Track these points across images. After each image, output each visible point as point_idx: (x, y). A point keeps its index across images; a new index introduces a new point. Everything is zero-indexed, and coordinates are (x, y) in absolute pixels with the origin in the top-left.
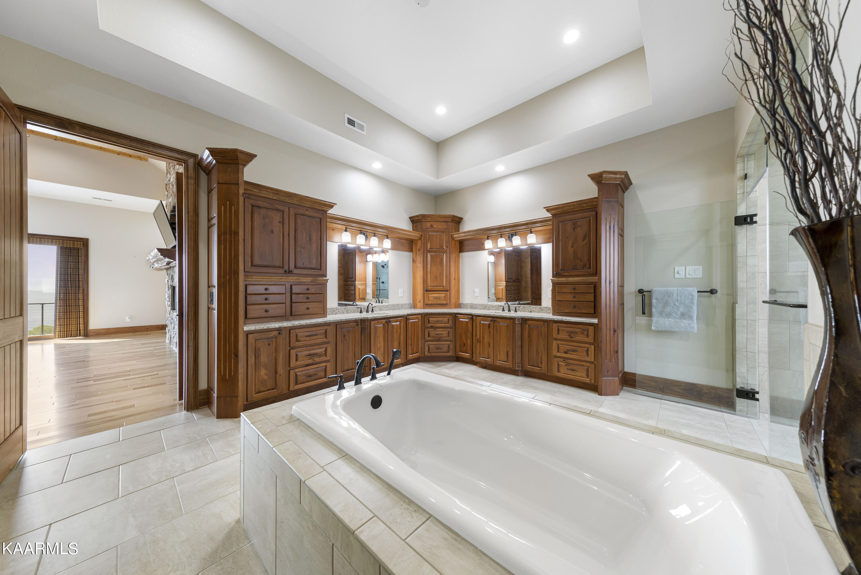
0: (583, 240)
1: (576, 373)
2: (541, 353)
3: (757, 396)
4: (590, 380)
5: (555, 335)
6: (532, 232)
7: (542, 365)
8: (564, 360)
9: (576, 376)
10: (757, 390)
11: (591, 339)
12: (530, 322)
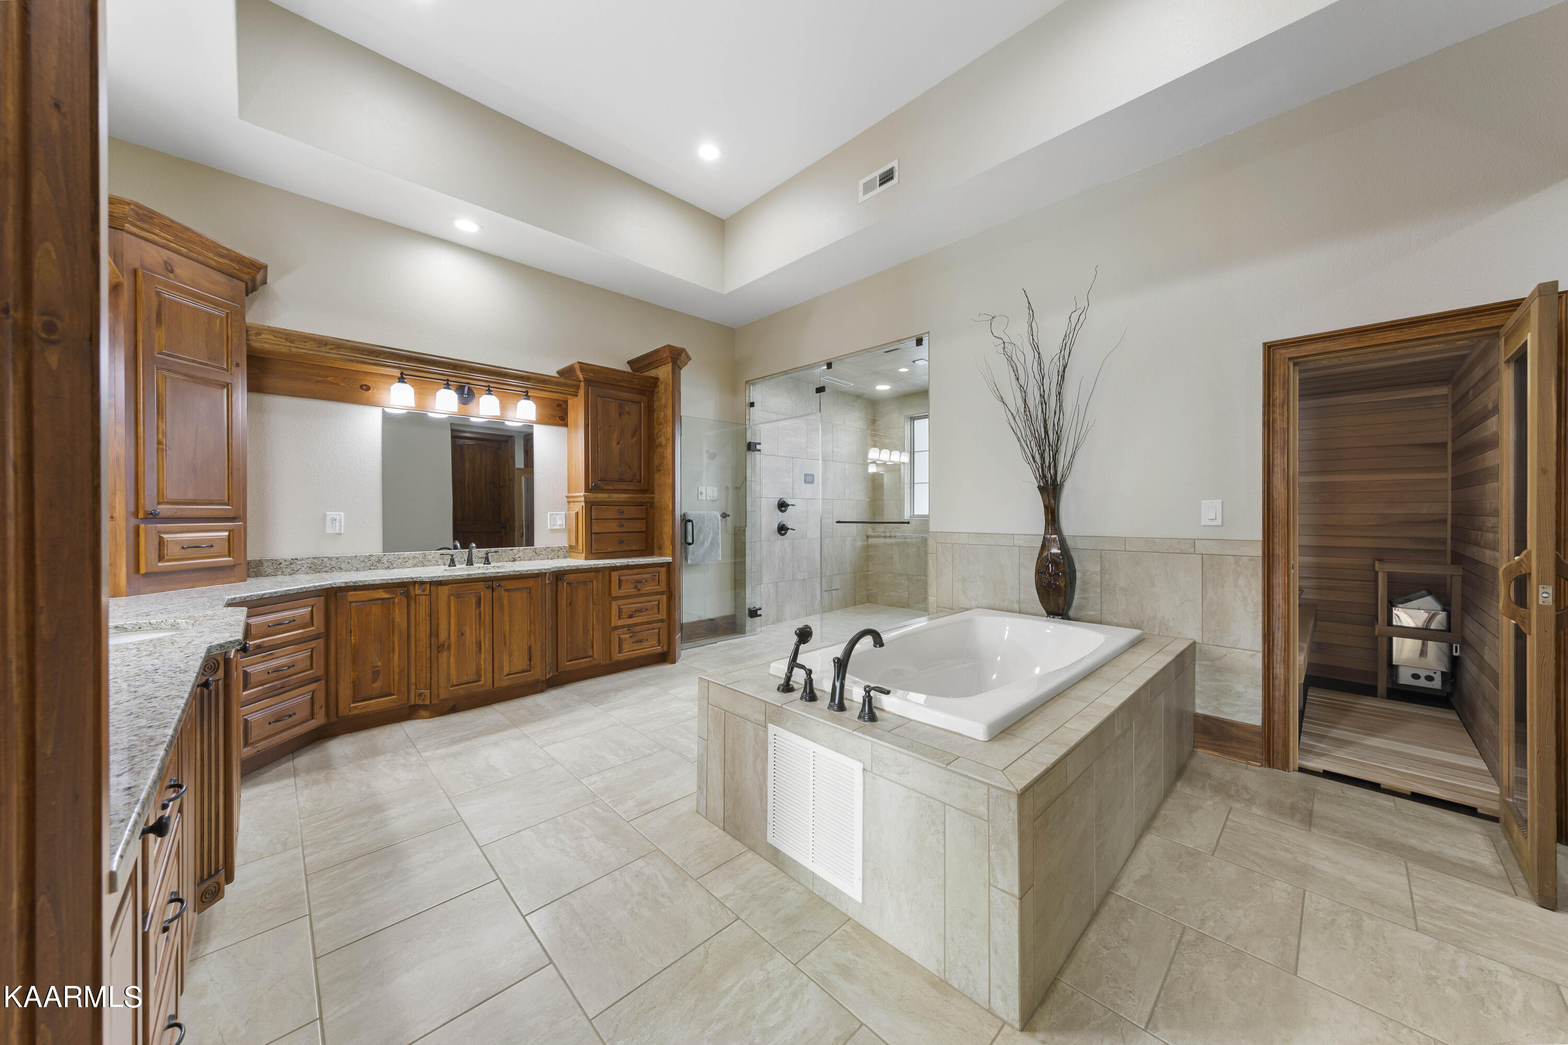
0: (633, 437)
1: (646, 644)
2: (591, 631)
3: (759, 612)
4: (662, 647)
5: (615, 592)
6: (529, 396)
7: (593, 651)
8: (629, 630)
9: (645, 648)
10: (757, 607)
11: (663, 587)
12: (571, 577)
